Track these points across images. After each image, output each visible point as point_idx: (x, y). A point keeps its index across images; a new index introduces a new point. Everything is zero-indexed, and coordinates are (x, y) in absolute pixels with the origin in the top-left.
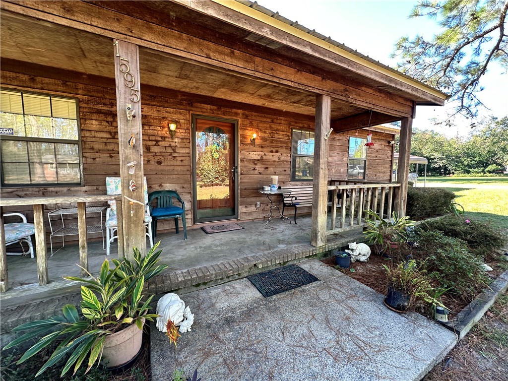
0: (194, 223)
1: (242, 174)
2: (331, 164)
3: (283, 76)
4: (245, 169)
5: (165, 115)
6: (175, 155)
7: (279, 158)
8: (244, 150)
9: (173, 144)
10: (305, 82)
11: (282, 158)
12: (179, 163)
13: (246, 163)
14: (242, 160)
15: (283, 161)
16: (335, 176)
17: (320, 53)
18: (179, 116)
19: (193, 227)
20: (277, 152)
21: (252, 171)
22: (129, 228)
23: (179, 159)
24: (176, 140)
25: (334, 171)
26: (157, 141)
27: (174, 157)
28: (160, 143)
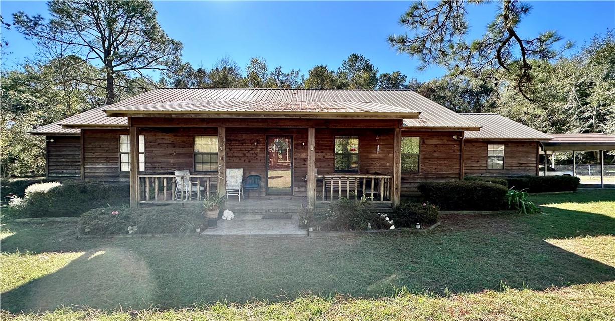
0: (266, 194)
1: (296, 167)
2: (374, 160)
3: (282, 124)
4: (298, 164)
5: (253, 137)
6: (257, 157)
7: (324, 157)
8: (298, 152)
9: (256, 152)
10: (296, 124)
11: (326, 157)
12: (259, 161)
13: (298, 161)
14: (296, 159)
15: (327, 159)
16: (380, 169)
17: (290, 116)
18: (259, 137)
19: (266, 197)
20: (322, 152)
21: (303, 166)
22: (220, 187)
23: (259, 159)
24: (258, 150)
25: (378, 165)
26: (249, 151)
27: (257, 158)
28: (250, 152)
